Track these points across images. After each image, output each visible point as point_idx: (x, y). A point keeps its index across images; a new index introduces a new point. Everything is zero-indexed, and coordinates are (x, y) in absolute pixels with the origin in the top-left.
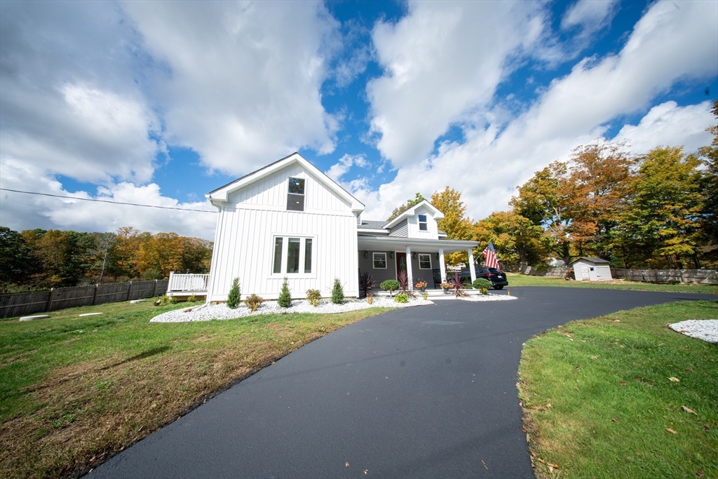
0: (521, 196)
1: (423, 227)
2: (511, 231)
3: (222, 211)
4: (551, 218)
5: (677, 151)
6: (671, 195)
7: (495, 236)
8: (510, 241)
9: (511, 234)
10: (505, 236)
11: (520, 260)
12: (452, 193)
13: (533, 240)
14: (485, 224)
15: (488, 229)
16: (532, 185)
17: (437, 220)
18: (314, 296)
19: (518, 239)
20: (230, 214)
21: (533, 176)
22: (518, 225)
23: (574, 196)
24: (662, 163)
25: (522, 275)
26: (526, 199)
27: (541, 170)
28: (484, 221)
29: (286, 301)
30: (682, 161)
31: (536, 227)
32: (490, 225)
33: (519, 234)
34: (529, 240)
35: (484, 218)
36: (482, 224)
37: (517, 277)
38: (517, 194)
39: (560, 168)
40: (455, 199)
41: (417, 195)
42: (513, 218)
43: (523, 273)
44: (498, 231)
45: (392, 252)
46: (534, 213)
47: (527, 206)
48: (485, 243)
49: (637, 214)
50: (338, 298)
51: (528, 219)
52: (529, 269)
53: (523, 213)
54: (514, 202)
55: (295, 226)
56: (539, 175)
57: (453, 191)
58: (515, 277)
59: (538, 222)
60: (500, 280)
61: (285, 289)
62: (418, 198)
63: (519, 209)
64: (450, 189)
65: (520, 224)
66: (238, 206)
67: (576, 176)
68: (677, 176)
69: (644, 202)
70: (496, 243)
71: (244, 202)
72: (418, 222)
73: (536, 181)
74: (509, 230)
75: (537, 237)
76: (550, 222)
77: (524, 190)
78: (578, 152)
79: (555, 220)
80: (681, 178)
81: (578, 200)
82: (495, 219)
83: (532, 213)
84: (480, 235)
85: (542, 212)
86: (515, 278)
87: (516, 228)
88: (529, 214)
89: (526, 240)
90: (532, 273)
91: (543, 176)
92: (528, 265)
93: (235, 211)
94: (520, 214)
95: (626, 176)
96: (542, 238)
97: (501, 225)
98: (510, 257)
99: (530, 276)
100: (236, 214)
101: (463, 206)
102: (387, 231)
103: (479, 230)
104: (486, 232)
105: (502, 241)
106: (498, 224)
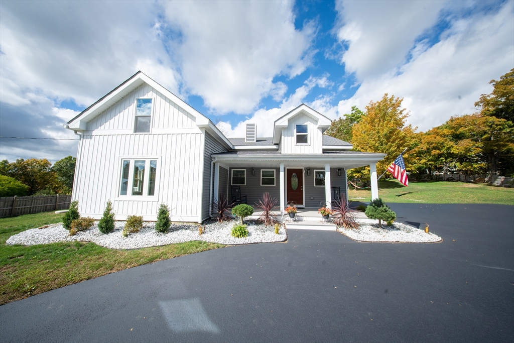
0: (495, 92)
1: (302, 139)
2: (476, 136)
3: (82, 139)
7: (452, 143)
8: (474, 148)
9: (476, 140)
10: (465, 143)
11: (487, 169)
13: (511, 145)
14: (440, 131)
15: (444, 136)
20: (88, 140)
22: (487, 129)
25: (489, 188)
26: (503, 95)
28: (438, 128)
32: (446, 131)
33: (486, 139)
34: (504, 146)
35: (439, 125)
37: (480, 188)
40: (394, 106)
41: (353, 108)
42: (481, 121)
43: (491, 184)
44: (457, 137)
47: (504, 103)
48: (438, 151)
51: (503, 120)
52: (501, 179)
53: (498, 114)
54: (483, 101)
58: (477, 188)
62: (354, 112)
63: (492, 109)
65: (490, 127)
66: (95, 132)
70: (454, 150)
71: (99, 129)
72: (296, 133)
74: (474, 135)
82: (453, 124)
83: (512, 111)
84: (432, 144)
86: (476, 191)
87: (485, 133)
88: (506, 113)
89: (499, 146)
90: (503, 184)
92: (501, 175)
93: (91, 138)
97: (461, 130)
98: (472, 166)
99: (500, 188)
100: (92, 140)
101: (404, 113)
102: (275, 147)
104: (439, 139)
105: (462, 148)
106: (457, 129)
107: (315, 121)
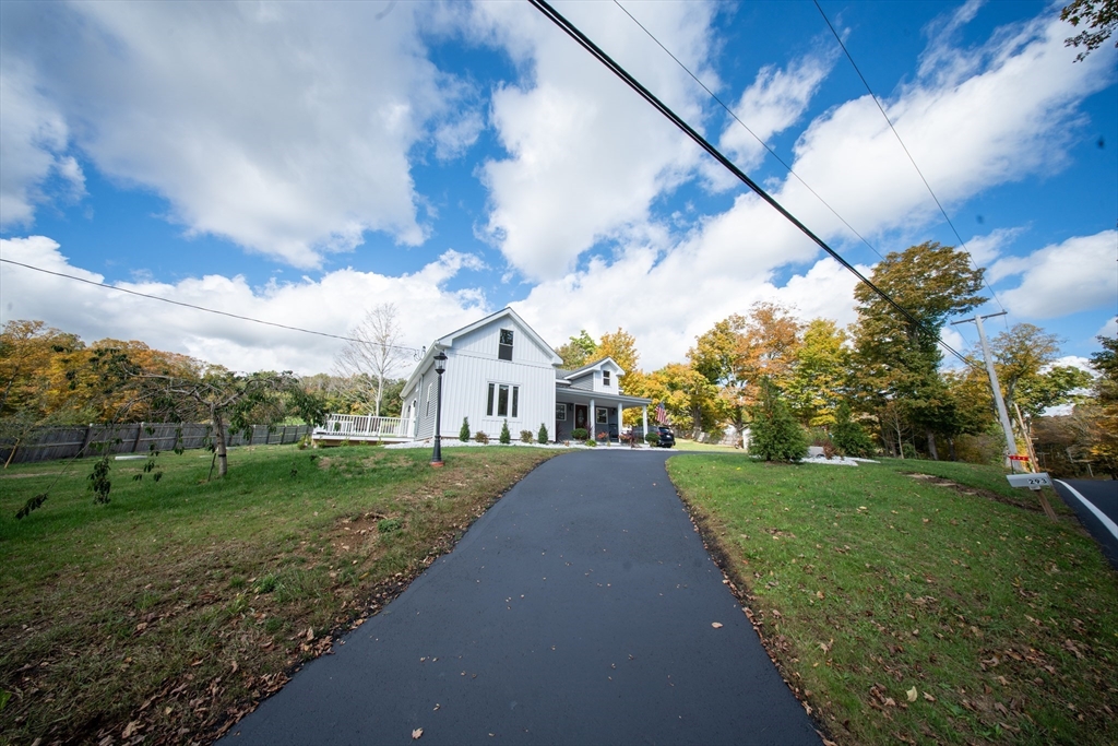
0: (698, 348)
1: (606, 382)
2: (686, 388)
4: (727, 378)
5: (832, 324)
6: (824, 367)
7: (668, 393)
8: (685, 401)
9: (686, 392)
10: (679, 394)
11: (693, 425)
12: (625, 335)
13: (709, 401)
14: (659, 376)
15: (662, 383)
16: (711, 337)
17: (618, 376)
18: (526, 436)
19: (693, 398)
21: (712, 327)
22: (693, 382)
23: (748, 357)
24: (820, 334)
25: (694, 443)
26: (703, 353)
27: (721, 321)
28: (658, 373)
29: (505, 438)
30: (835, 335)
31: (711, 387)
32: (664, 378)
33: (694, 393)
34: (705, 401)
35: (658, 369)
36: (655, 377)
38: (695, 345)
39: (739, 322)
40: (628, 345)
42: (689, 374)
43: (696, 441)
44: (673, 387)
45: (572, 404)
46: (711, 370)
47: (704, 361)
48: (658, 400)
49: (798, 382)
50: (543, 438)
51: (704, 377)
52: (702, 435)
53: (699, 369)
54: (691, 354)
55: (505, 373)
56: (718, 326)
57: (626, 334)
59: (714, 381)
60: (668, 440)
61: (505, 429)
63: (697, 363)
64: (623, 332)
65: (696, 381)
67: (753, 334)
68: (829, 349)
69: (803, 370)
70: (670, 401)
72: (603, 377)
73: (715, 334)
74: (684, 387)
75: (712, 397)
76: (725, 382)
77: (702, 341)
78: (755, 308)
79: (731, 379)
80: (833, 351)
81: (750, 361)
82: (670, 372)
83: (709, 370)
84: (653, 391)
85: (718, 369)
87: (692, 386)
88: (705, 370)
89: (702, 401)
90: (705, 441)
91: (722, 329)
92: (702, 431)
94: (697, 370)
95: (793, 342)
96: (717, 400)
97: (676, 380)
98: (683, 420)
101: (636, 354)
102: (568, 382)
103: (651, 384)
104: (659, 387)
105: (676, 399)
106: (673, 378)
107: (615, 370)
